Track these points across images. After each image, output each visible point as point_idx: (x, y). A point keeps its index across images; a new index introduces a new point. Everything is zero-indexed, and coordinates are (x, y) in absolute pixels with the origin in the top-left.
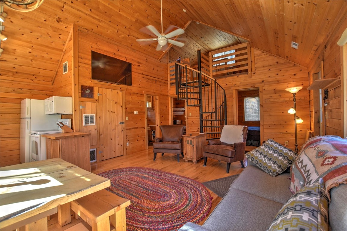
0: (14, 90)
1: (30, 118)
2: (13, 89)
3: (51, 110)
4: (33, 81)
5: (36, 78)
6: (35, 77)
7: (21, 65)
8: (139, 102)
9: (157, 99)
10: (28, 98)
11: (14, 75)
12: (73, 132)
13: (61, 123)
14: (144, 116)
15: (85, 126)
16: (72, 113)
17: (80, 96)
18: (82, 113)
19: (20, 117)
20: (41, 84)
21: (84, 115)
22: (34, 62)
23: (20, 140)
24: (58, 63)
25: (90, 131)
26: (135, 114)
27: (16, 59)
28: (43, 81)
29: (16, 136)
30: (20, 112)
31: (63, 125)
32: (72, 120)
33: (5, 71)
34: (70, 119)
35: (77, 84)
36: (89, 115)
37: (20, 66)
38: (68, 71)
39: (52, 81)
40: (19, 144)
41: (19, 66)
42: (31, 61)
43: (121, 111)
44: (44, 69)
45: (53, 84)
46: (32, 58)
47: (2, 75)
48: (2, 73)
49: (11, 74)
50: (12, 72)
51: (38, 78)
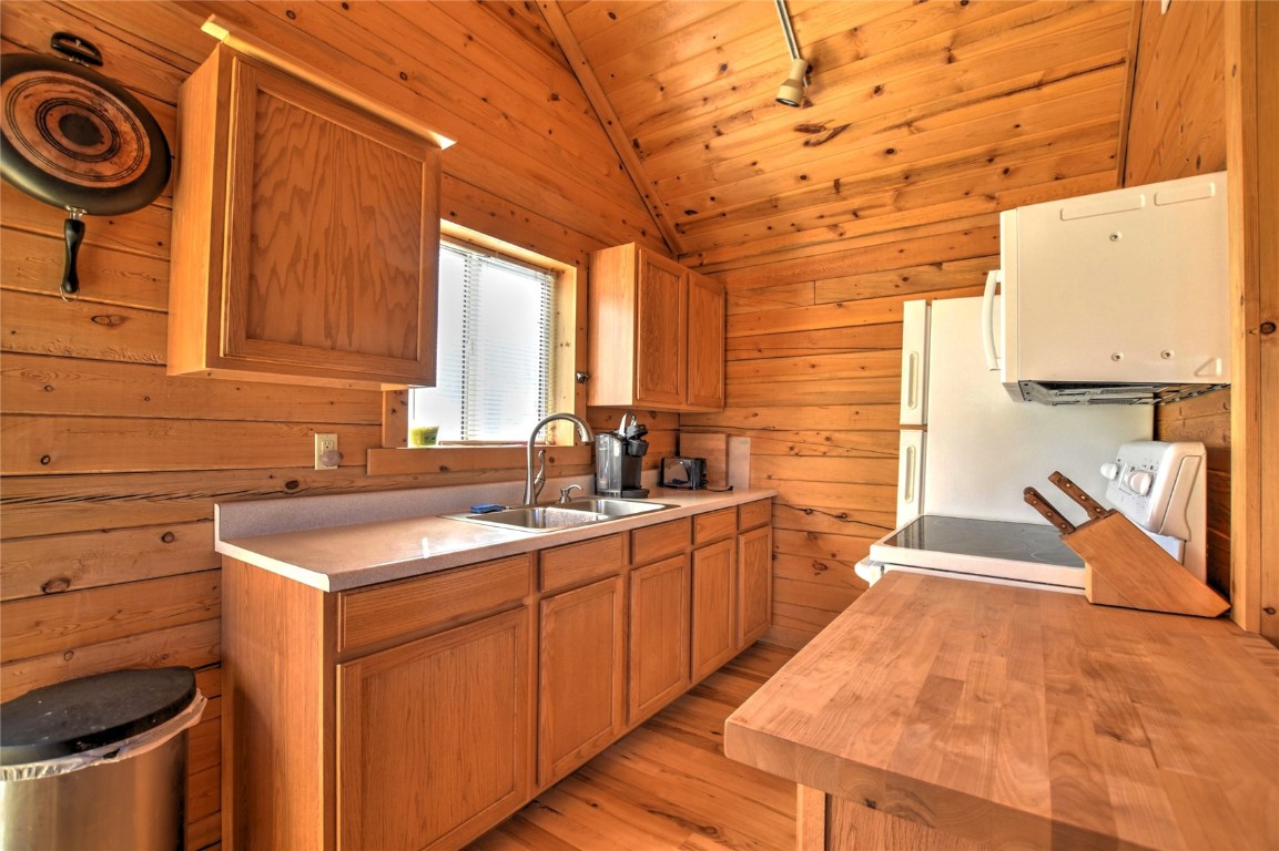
1: (923, 427)
4: (994, 204)
5: (1006, 171)
6: (1000, 165)
7: (910, 116)
11: (899, 195)
12: (1226, 622)
16: (1216, 378)
22: (964, 60)
27: (878, 90)
28: (1057, 179)
31: (1099, 513)
33: (861, 189)
37: (909, 124)
41: (905, 130)
42: (950, 60)
44: (1039, 85)
46: (949, 34)
47: (859, 213)
48: (855, 203)
49: (888, 197)
50: (887, 179)
51: (1017, 170)
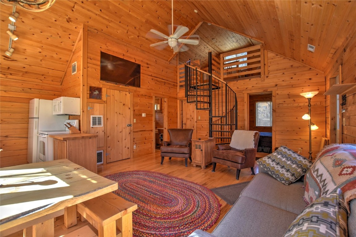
0: (23, 90)
1: (38, 118)
2: (22, 88)
3: (59, 110)
4: (42, 81)
5: (45, 78)
6: (44, 76)
7: (30, 64)
8: (147, 105)
9: (165, 102)
10: (37, 98)
11: (23, 74)
12: (80, 133)
13: (69, 124)
14: (152, 119)
15: (92, 127)
16: (80, 114)
17: (88, 97)
18: (90, 115)
19: (29, 117)
20: (50, 84)
21: (92, 116)
22: (43, 62)
23: (28, 140)
24: (67, 63)
25: (97, 132)
26: (143, 116)
27: (26, 59)
28: (52, 81)
29: (25, 136)
30: (29, 112)
31: (71, 126)
32: (80, 121)
33: (15, 70)
34: (78, 120)
35: (86, 85)
36: (97, 116)
37: (30, 65)
38: (77, 72)
39: (61, 82)
40: (27, 143)
41: (29, 66)
42: (41, 61)
43: (129, 113)
44: (53, 69)
45: (61, 85)
46: (42, 58)
47: (12, 74)
48: (12, 72)
49: (21, 74)
50: (22, 71)
51: (46, 78)
